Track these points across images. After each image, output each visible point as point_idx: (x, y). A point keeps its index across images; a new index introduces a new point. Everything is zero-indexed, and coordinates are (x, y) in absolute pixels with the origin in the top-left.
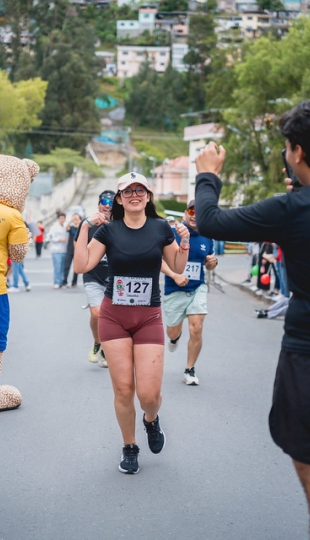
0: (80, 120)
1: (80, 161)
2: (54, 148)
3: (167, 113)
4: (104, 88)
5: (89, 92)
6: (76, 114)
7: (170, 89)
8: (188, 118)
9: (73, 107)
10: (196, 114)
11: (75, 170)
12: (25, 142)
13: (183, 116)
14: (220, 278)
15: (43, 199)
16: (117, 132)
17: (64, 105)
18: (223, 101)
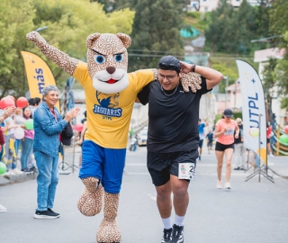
0: (167, 47)
3: (241, 41)
4: (187, 21)
5: (175, 24)
6: (164, 42)
7: (244, 20)
8: (258, 43)
9: (161, 37)
10: (265, 40)
13: (253, 41)
16: (199, 56)
17: (154, 35)
18: (284, 24)
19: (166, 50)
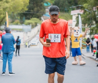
0: (40, 9)
1: (39, 22)
2: (31, 18)
3: (66, 7)
5: (42, 1)
6: (38, 8)
8: (72, 8)
9: (37, 6)
10: (74, 7)
11: (38, 24)
12: (23, 16)
13: (70, 7)
14: (83, 55)
15: (28, 33)
17: (35, 5)
18: (83, 1)
19: (39, 10)
